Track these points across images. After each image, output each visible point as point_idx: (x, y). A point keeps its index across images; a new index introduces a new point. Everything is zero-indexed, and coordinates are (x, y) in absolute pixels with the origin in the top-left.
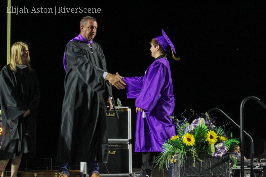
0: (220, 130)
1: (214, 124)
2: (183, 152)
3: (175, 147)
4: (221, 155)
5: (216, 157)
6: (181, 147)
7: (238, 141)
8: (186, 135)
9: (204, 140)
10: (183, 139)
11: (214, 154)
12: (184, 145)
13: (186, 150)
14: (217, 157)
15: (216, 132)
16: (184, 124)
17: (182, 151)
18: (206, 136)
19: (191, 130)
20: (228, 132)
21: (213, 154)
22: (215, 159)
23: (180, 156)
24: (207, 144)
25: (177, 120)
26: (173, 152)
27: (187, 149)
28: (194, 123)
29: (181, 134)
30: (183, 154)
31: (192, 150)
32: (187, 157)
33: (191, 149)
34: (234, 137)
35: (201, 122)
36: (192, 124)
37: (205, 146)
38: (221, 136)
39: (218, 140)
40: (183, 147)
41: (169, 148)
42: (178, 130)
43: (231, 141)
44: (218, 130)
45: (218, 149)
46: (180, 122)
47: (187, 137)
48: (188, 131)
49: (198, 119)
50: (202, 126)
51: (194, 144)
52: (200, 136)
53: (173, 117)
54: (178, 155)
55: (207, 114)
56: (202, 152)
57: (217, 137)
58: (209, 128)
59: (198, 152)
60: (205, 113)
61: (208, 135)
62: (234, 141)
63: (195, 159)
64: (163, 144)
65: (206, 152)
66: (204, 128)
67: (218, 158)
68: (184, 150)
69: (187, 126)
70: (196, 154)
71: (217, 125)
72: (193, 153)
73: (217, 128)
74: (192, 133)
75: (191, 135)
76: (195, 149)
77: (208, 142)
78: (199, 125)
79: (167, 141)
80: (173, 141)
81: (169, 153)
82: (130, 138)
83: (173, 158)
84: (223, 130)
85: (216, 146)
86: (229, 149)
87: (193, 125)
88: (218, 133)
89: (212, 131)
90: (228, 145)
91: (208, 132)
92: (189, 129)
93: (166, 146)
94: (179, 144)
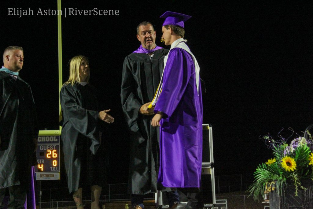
2: (282, 179)
3: (272, 172)
6: (280, 172)
8: (285, 158)
9: (307, 164)
10: (281, 163)
12: (284, 170)
13: (285, 176)
16: (282, 146)
18: (309, 159)
19: (290, 153)
23: (278, 183)
24: (311, 169)
25: (273, 140)
26: (270, 178)
27: (287, 175)
28: (293, 144)
30: (282, 181)
31: (293, 176)
32: (287, 185)
35: (302, 142)
36: (291, 145)
37: (308, 170)
40: (282, 172)
41: (263, 173)
42: (274, 152)
46: (276, 142)
47: (287, 161)
48: (288, 154)
49: (298, 139)
50: (303, 147)
51: (295, 169)
52: (302, 160)
53: (268, 138)
54: (276, 182)
55: (308, 132)
56: (305, 178)
59: (301, 178)
61: (311, 157)
63: (297, 186)
64: (257, 169)
65: (309, 178)
66: (306, 149)
68: (283, 177)
69: (286, 148)
70: (298, 181)
72: (294, 179)
74: (292, 155)
75: (291, 158)
76: (296, 175)
77: (312, 166)
78: (300, 146)
79: (262, 165)
80: (269, 165)
81: (265, 179)
82: (212, 161)
83: (271, 186)
87: (293, 147)
91: (312, 154)
92: (288, 151)
93: (261, 172)
94: (277, 169)
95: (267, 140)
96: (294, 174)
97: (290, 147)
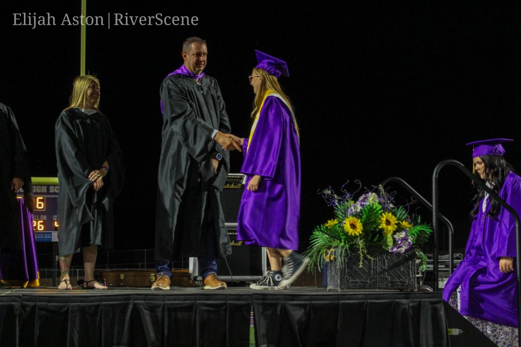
0: (401, 212)
1: (392, 202)
2: (344, 245)
3: (332, 237)
4: (403, 249)
5: (394, 253)
6: (342, 237)
7: (429, 228)
8: (349, 219)
9: (377, 227)
10: (344, 225)
11: (392, 249)
12: (346, 234)
13: (348, 242)
14: (396, 253)
15: (394, 214)
16: (346, 203)
17: (342, 244)
18: (379, 221)
19: (356, 212)
20: (413, 215)
21: (390, 248)
22: (393, 256)
23: (340, 250)
24: (381, 233)
25: (336, 196)
26: (329, 244)
27: (350, 240)
28: (361, 201)
29: (342, 218)
30: (344, 249)
31: (358, 242)
32: (350, 253)
33: (356, 240)
34: (422, 223)
35: (372, 199)
36: (358, 202)
37: (378, 236)
38: (402, 221)
39: (399, 227)
40: (344, 237)
41: (322, 238)
42: (336, 211)
43: (419, 228)
44: (398, 212)
45: (398, 242)
46: (340, 198)
47: (351, 223)
48: (353, 213)
49: (367, 194)
50: (373, 205)
51: (361, 233)
52: (370, 222)
53: (330, 192)
54: (336, 249)
55: (381, 187)
56: (374, 245)
57: (397, 222)
58: (385, 209)
59: (368, 245)
60: (377, 185)
61: (382, 219)
62: (422, 229)
63: (362, 255)
64: (314, 233)
65: (379, 245)
66: (376, 208)
67: (398, 254)
68: (345, 242)
69: (351, 206)
70: (364, 249)
71: (397, 204)
72: (359, 246)
73: (396, 209)
74: (358, 215)
75: (357, 219)
76: (362, 241)
77: (382, 229)
78: (368, 204)
79: (320, 228)
80: (329, 228)
81: (324, 246)
83: (329, 254)
84: (406, 212)
85: (395, 236)
86: (415, 241)
87: (360, 204)
88: (398, 216)
89: (388, 213)
90: (414, 235)
91: (383, 214)
92: (354, 210)
93: (318, 235)
94: (338, 233)
95: (328, 195)
96: (359, 240)
97: (356, 204)
